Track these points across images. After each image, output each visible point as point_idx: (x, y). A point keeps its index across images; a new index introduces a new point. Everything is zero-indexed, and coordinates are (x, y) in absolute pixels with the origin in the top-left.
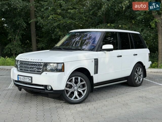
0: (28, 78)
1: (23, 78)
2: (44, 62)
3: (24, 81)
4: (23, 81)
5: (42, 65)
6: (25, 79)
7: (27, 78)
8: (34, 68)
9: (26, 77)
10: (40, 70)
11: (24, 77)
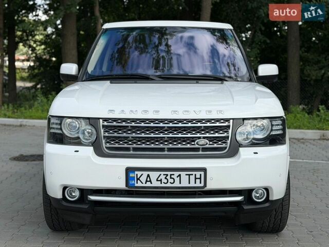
0: (189, 175)
1: (163, 177)
2: (233, 119)
3: (169, 185)
4: (163, 185)
5: (229, 127)
6: (172, 181)
7: (183, 174)
8: (199, 138)
9: (177, 174)
10: (224, 145)
11: (169, 173)
